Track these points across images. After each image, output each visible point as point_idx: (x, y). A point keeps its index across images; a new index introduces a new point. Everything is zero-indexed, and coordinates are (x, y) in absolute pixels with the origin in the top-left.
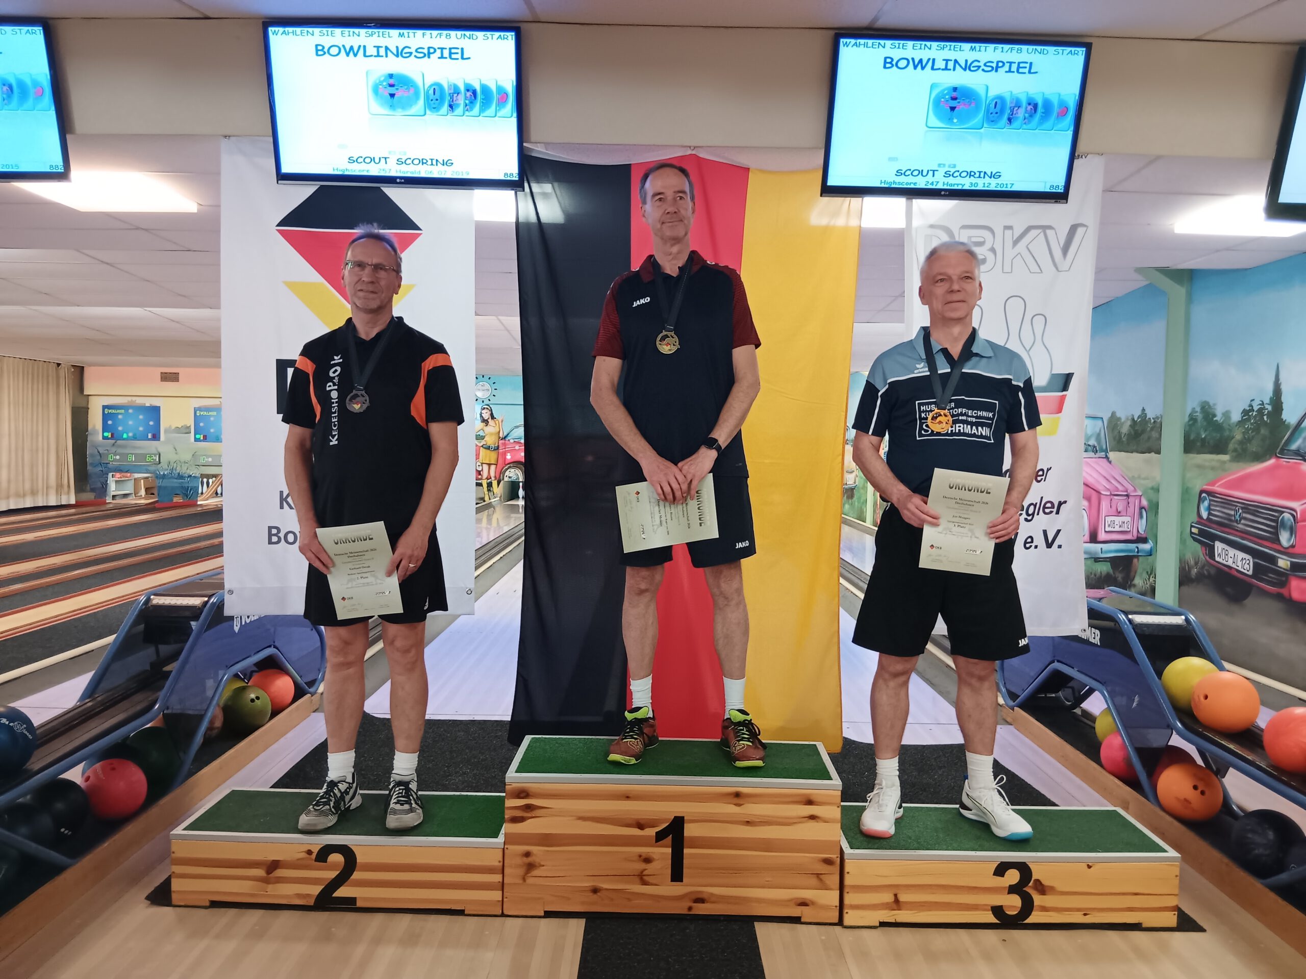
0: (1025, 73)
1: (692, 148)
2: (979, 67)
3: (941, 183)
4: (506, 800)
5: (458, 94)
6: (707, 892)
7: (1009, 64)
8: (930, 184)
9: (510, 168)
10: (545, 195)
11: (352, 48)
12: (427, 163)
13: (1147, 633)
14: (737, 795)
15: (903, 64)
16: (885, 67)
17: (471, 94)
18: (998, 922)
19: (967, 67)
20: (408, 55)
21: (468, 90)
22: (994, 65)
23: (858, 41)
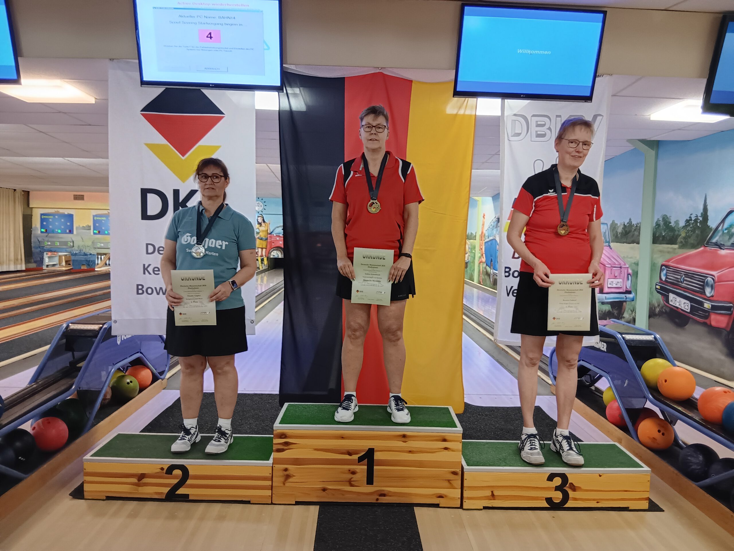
1: (380, 69)
4: (274, 439)
6: (387, 490)
9: (276, 80)
10: (295, 95)
13: (633, 345)
14: (404, 436)
18: (549, 506)
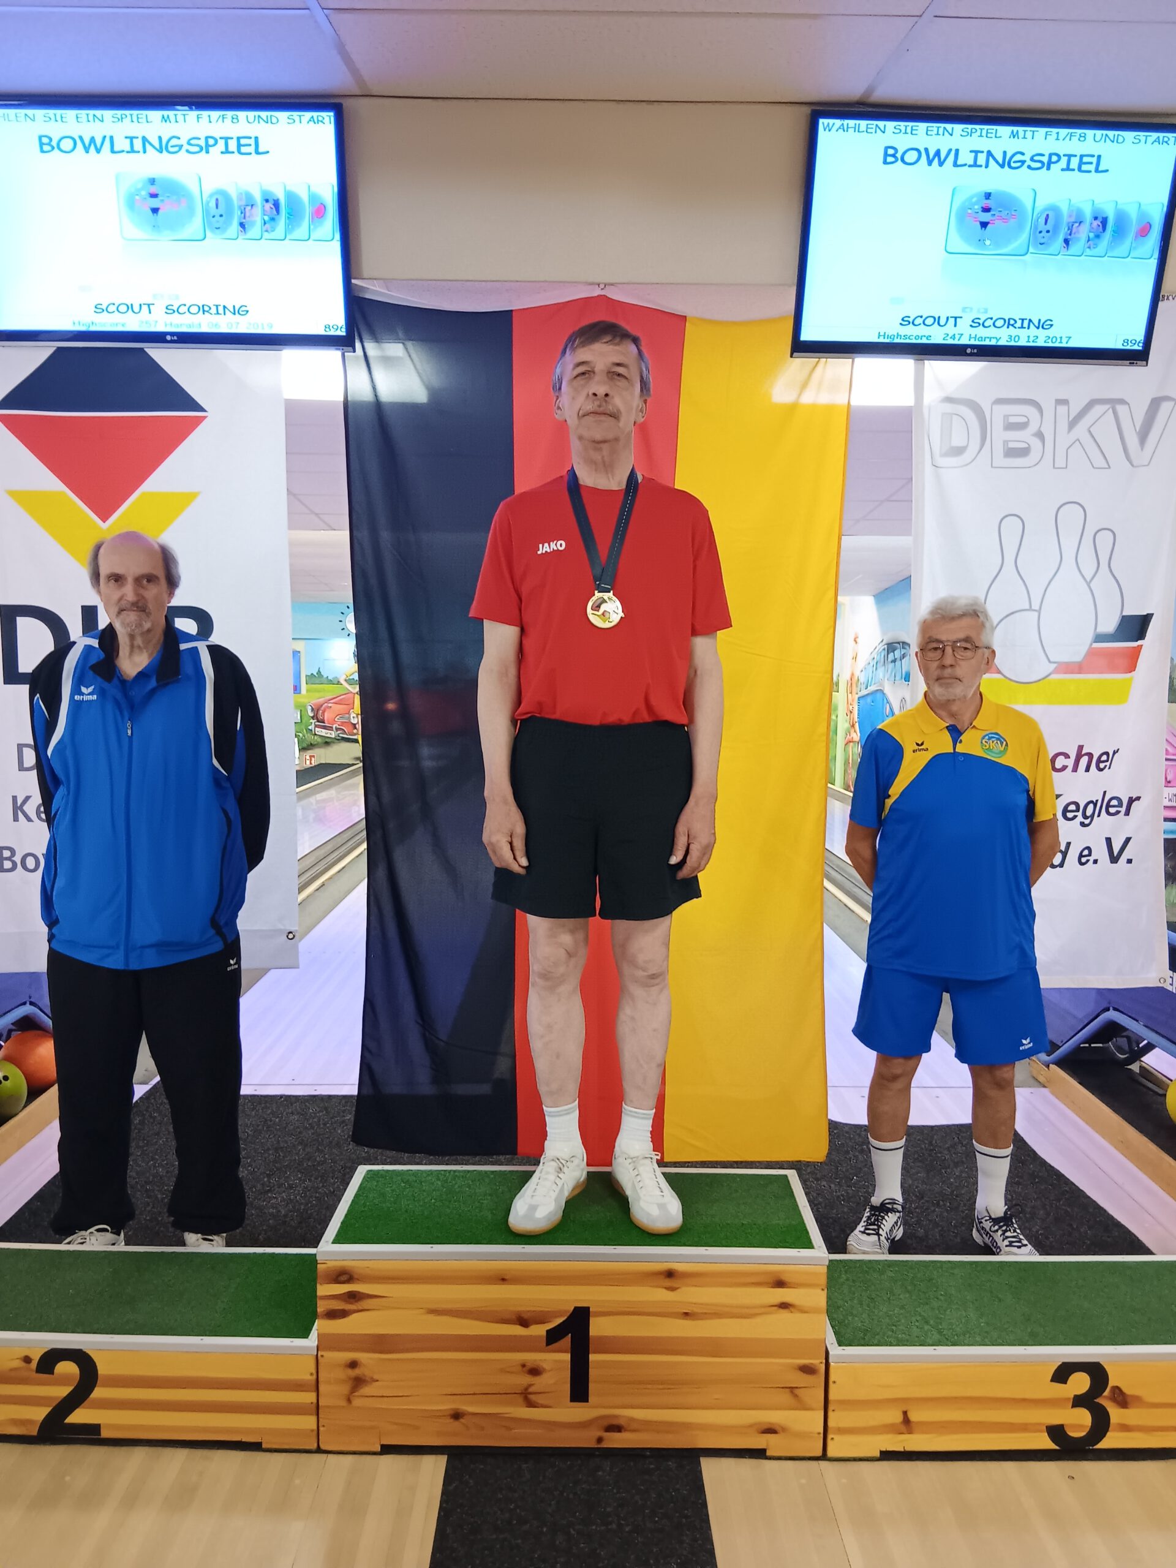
0: (1089, 172)
1: (602, 286)
2: (1023, 162)
3: (965, 335)
4: (319, 1285)
5: (252, 205)
6: (623, 1416)
7: (1066, 158)
8: (951, 338)
9: (335, 319)
10: (387, 361)
11: (92, 140)
12: (210, 311)
14: (670, 1274)
15: (911, 157)
16: (885, 162)
17: (272, 206)
18: (1057, 1448)
19: (1006, 163)
20: (176, 149)
21: (267, 201)
22: (1045, 159)
23: (846, 122)
